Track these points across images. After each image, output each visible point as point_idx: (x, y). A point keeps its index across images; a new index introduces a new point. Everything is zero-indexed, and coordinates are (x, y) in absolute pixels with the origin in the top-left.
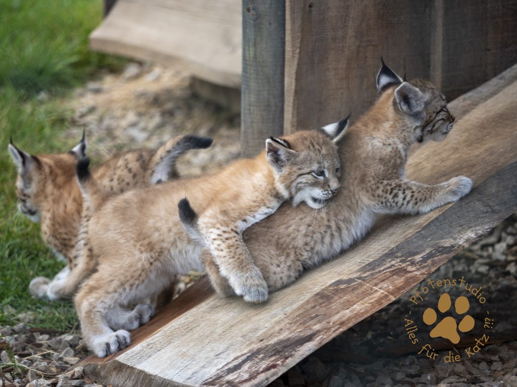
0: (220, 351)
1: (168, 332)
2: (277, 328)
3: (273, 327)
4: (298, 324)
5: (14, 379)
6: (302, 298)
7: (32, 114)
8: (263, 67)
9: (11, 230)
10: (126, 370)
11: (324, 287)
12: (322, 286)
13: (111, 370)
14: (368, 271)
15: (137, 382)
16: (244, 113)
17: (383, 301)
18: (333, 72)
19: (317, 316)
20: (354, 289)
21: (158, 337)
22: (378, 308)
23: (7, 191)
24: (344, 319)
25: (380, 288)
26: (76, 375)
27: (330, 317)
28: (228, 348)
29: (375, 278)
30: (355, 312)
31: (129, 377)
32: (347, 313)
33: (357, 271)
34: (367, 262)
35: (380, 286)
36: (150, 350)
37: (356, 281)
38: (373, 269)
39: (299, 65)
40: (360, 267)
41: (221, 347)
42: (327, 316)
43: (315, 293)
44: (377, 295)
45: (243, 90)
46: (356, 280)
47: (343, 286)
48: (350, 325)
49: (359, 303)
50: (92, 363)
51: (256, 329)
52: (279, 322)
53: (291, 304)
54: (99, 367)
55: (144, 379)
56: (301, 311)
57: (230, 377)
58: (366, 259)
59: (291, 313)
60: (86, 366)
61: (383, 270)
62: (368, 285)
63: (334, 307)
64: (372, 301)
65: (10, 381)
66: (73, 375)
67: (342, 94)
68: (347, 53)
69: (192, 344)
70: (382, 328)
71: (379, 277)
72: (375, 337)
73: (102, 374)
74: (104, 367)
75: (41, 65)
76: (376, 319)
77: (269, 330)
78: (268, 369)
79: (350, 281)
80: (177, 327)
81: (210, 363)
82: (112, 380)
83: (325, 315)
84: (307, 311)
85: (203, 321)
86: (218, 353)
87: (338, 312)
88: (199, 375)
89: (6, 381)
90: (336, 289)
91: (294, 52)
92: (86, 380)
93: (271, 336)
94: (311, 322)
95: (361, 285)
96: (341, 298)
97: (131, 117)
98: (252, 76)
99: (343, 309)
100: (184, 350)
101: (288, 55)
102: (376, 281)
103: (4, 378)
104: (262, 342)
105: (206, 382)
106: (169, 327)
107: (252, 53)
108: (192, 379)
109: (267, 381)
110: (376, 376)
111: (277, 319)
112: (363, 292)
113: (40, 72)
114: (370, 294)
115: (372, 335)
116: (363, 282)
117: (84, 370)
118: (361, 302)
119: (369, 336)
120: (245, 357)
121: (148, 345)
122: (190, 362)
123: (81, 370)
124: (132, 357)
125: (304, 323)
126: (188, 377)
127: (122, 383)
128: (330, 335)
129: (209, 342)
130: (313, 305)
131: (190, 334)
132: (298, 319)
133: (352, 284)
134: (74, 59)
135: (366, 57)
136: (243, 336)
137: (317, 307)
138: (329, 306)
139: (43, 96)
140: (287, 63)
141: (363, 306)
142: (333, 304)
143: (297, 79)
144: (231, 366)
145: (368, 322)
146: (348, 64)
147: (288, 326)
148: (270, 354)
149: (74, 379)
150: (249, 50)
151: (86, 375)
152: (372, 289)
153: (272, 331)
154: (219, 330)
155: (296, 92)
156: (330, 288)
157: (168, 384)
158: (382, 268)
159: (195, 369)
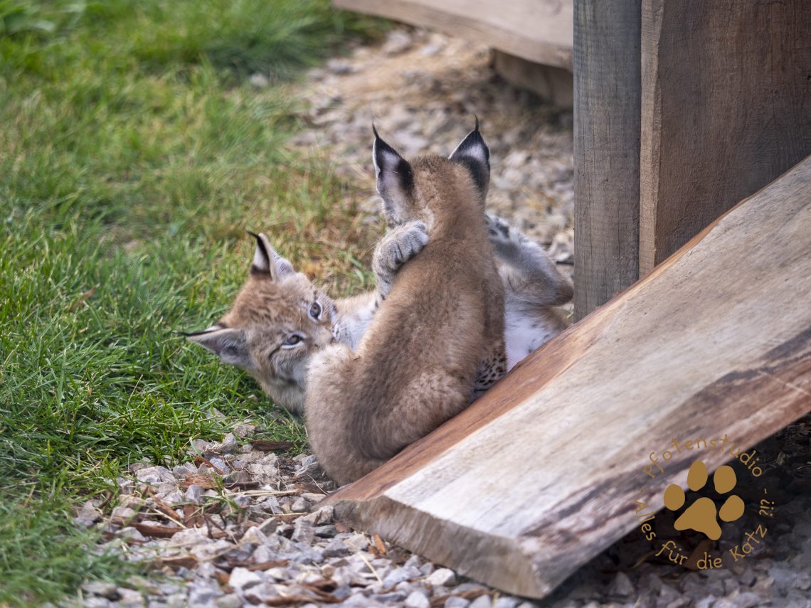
0: (548, 483)
1: (465, 452)
2: (637, 448)
3: (630, 446)
4: (669, 441)
5: (225, 524)
6: (674, 400)
7: (244, 107)
8: (606, 35)
9: (215, 290)
10: (401, 512)
11: (708, 383)
12: (706, 381)
13: (377, 511)
14: (779, 358)
15: (418, 530)
16: (578, 108)
17: (802, 406)
18: (718, 44)
19: (698, 429)
20: (757, 386)
21: (449, 460)
22: (795, 417)
23: (207, 229)
24: (742, 434)
25: (798, 386)
26: (323, 520)
27: (719, 430)
28: (559, 479)
29: (789, 370)
30: (758, 423)
31: (406, 522)
32: (746, 424)
33: (761, 359)
34: (776, 345)
35: (797, 382)
36: (437, 481)
37: (759, 374)
38: (786, 355)
39: (662, 32)
40: (765, 352)
41: (548, 476)
42: (714, 429)
43: (694, 393)
44: (793, 397)
45: (575, 72)
46: (759, 372)
47: (739, 382)
48: (752, 442)
49: (765, 409)
50: (346, 499)
51: (604, 449)
52: (639, 438)
53: (658, 409)
54: (358, 507)
55: (429, 526)
56: (673, 421)
57: (565, 524)
58: (775, 340)
59: (660, 424)
60: (337, 505)
61: (802, 357)
62: (778, 380)
63: (725, 415)
64: (785, 405)
65: (218, 527)
66: (318, 518)
67: (731, 78)
68: (739, 14)
69: (503, 472)
70: (800, 448)
71: (797, 368)
72: (789, 463)
73: (364, 517)
74: (365, 506)
75: (253, 30)
76: (790, 434)
77: (624, 450)
78: (623, 511)
79: (750, 374)
80: (478, 444)
81: (532, 501)
82: (379, 527)
83: (711, 427)
84: (683, 420)
85: (519, 435)
86: (544, 486)
87: (732, 423)
88: (516, 520)
89: (214, 529)
90: (726, 387)
91: (655, 12)
92: (339, 527)
93: (628, 459)
94: (689, 438)
95: (767, 380)
96: (735, 400)
97: (398, 114)
98: (590, 49)
99: (740, 418)
100: (491, 480)
101: (646, 17)
102: (790, 374)
103: (210, 523)
104: (613, 470)
105: (527, 531)
106: (467, 444)
107: (589, 13)
108: (506, 526)
109: (620, 531)
110: (792, 524)
111: (636, 433)
112: (771, 392)
113: (253, 43)
114: (783, 395)
115: (785, 459)
116: (770, 376)
117: (334, 510)
118: (768, 407)
119: (780, 461)
120: (586, 493)
121: (434, 473)
122: (500, 500)
123: (329, 511)
124: (409, 490)
125: (679, 439)
126: (498, 522)
127: (395, 531)
128: (720, 459)
129: (530, 469)
130: (691, 411)
131: (499, 455)
132: (669, 432)
133: (754, 379)
134: (307, 21)
135: (768, 21)
136: (584, 460)
137: (699, 415)
138: (717, 414)
139: (258, 80)
140: (643, 30)
141: (771, 414)
142: (724, 411)
143: (661, 56)
144: (565, 506)
145: (778, 438)
146: (741, 31)
147: (654, 444)
148: (626, 488)
149: (319, 525)
150: (585, 10)
151: (338, 519)
152: (784, 387)
153: (628, 452)
154: (546, 451)
155: (659, 75)
156: (717, 386)
157: (466, 534)
158: (800, 354)
159: (509, 509)
